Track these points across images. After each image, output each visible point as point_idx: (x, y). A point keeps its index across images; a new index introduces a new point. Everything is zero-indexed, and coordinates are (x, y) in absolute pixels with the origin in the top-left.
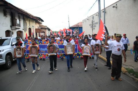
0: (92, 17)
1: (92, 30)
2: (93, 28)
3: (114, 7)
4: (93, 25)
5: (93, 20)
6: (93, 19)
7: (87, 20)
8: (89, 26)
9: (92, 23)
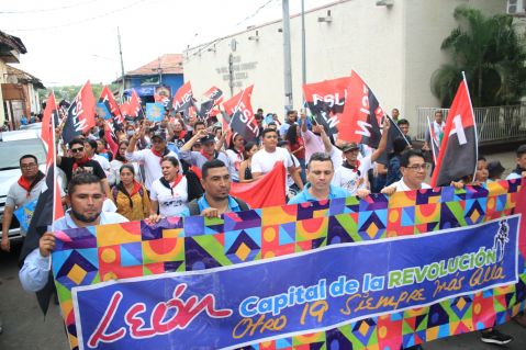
0: (229, 41)
1: (231, 87)
2: (235, 81)
3: (321, 20)
4: (235, 72)
5: (235, 55)
6: (234, 50)
7: (205, 53)
8: (216, 72)
9: (231, 64)
